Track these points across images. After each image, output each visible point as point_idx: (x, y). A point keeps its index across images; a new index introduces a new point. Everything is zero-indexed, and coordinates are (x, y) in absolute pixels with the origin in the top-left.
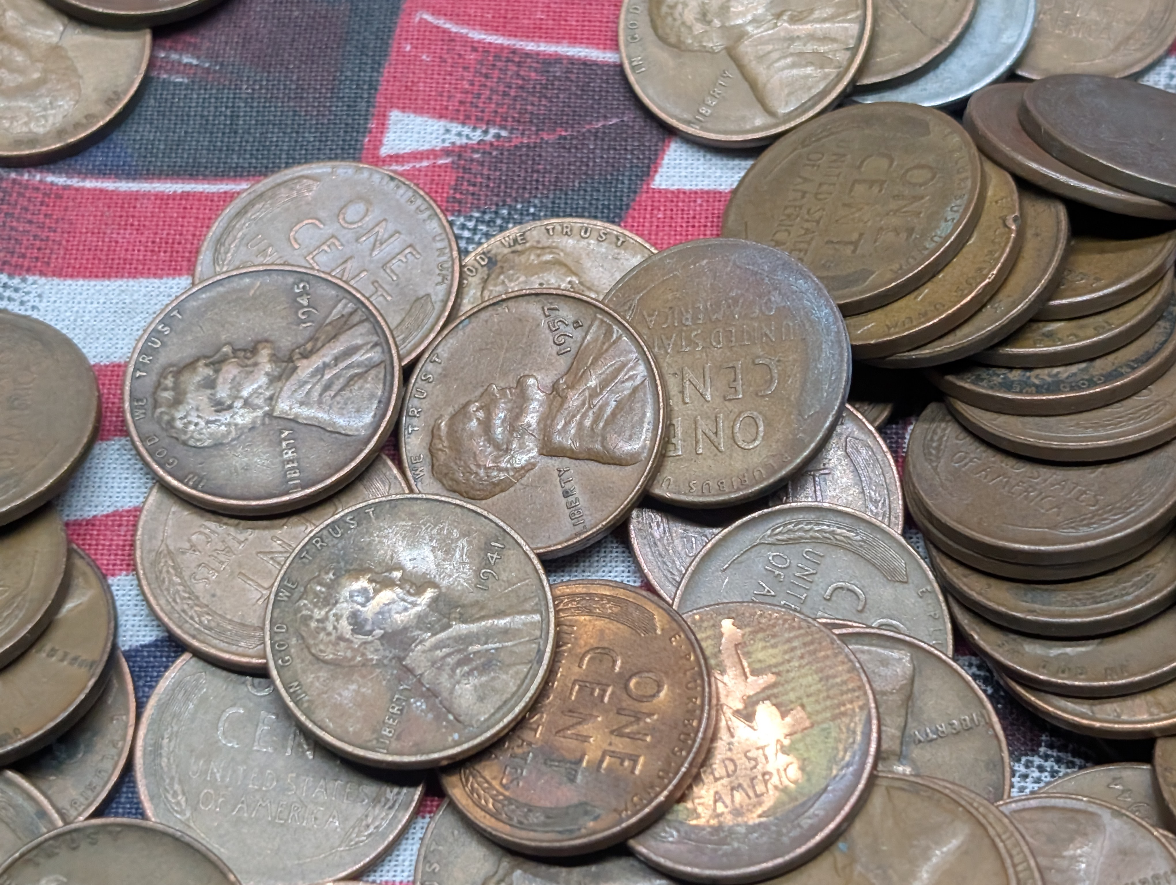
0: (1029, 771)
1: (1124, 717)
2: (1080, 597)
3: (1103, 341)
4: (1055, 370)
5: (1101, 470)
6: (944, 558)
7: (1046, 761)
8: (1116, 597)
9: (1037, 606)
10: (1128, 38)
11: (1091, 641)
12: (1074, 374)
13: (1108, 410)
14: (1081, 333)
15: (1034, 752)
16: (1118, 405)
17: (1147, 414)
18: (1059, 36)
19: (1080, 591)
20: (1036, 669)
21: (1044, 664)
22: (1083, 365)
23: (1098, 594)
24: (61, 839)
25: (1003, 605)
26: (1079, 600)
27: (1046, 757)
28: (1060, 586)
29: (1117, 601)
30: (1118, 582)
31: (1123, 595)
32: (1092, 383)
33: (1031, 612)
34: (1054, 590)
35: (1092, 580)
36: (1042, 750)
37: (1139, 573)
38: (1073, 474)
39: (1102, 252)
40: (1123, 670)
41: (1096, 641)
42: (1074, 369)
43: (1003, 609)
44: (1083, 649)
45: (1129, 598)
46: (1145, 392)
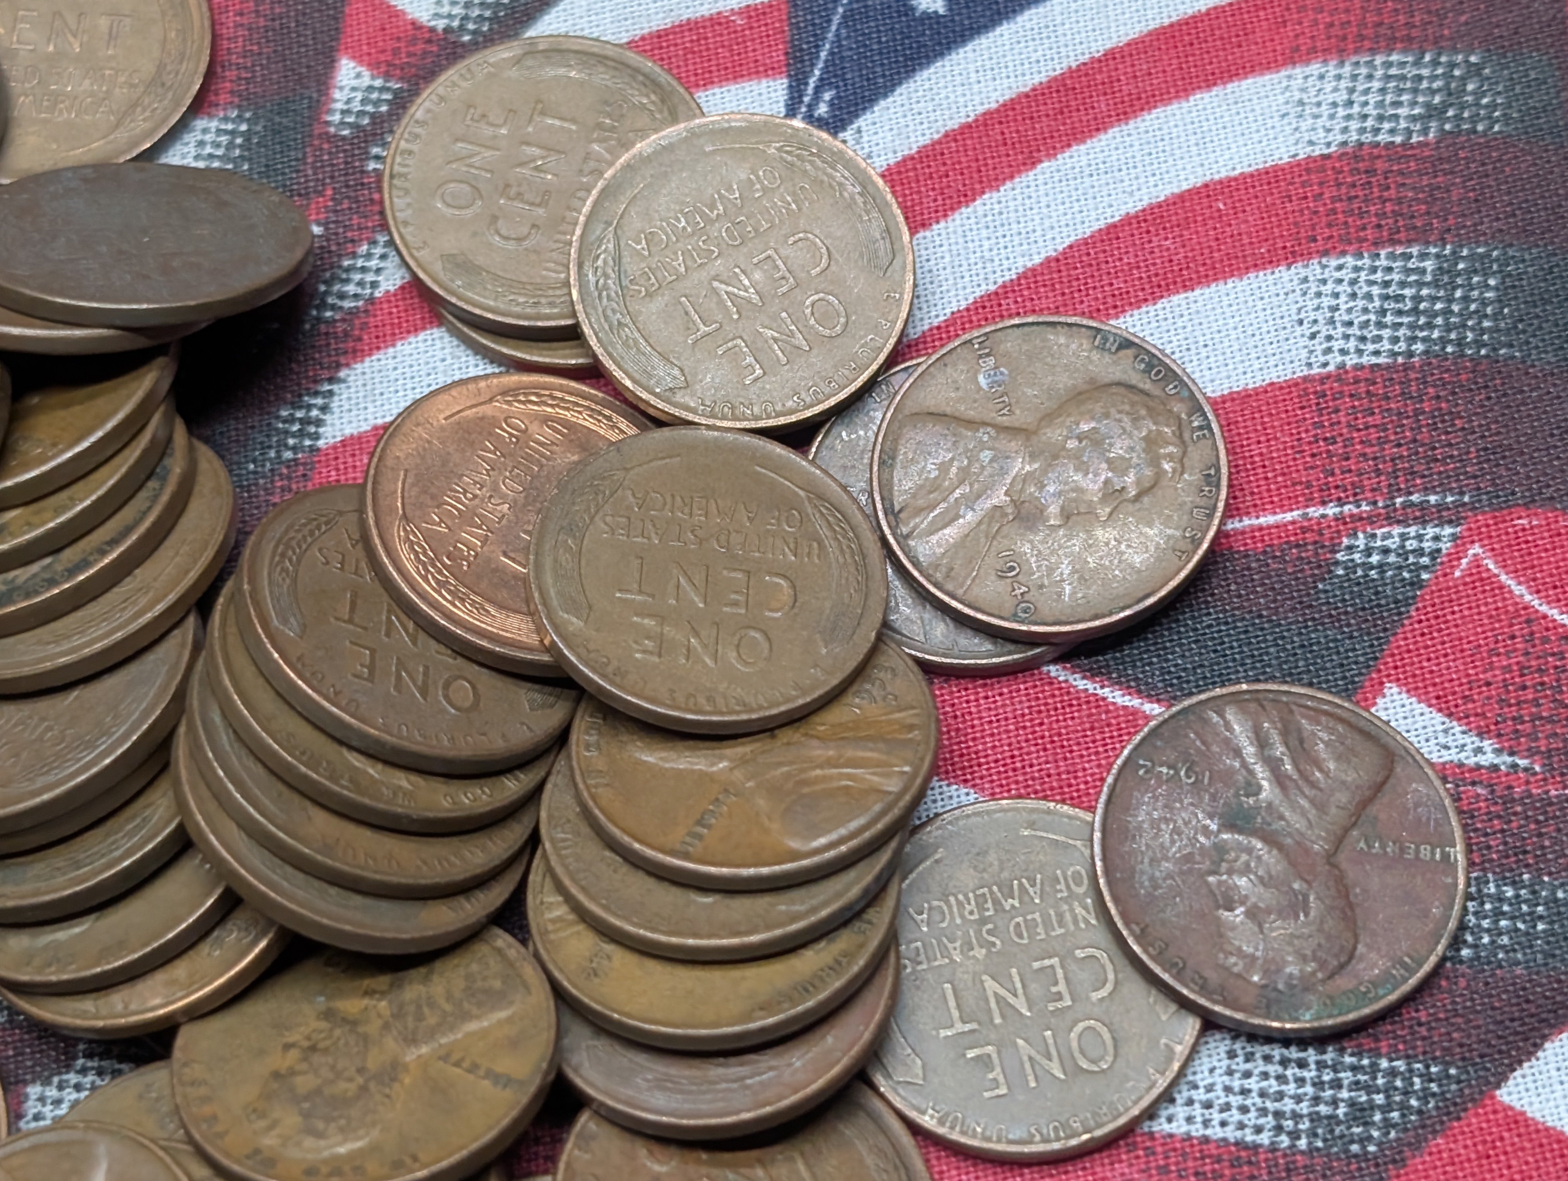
1: (133, 1007)
2: (61, 864)
3: (62, 525)
4: (11, 575)
5: (75, 693)
8: (103, 856)
10: (134, 105)
11: (85, 919)
12: (34, 576)
13: (79, 614)
14: (35, 520)
15: (68, 1068)
16: (94, 603)
17: (125, 609)
18: (45, 121)
19: (58, 858)
22: (47, 561)
23: (82, 856)
26: (58, 869)
27: (83, 1071)
28: (39, 855)
29: (103, 861)
30: (108, 835)
31: (111, 851)
32: (52, 582)
34: (32, 862)
35: (79, 839)
36: (80, 1062)
37: (133, 818)
38: (43, 705)
39: (66, 406)
40: (122, 946)
41: (93, 916)
42: (35, 568)
44: (77, 930)
45: (117, 854)
46: (128, 579)
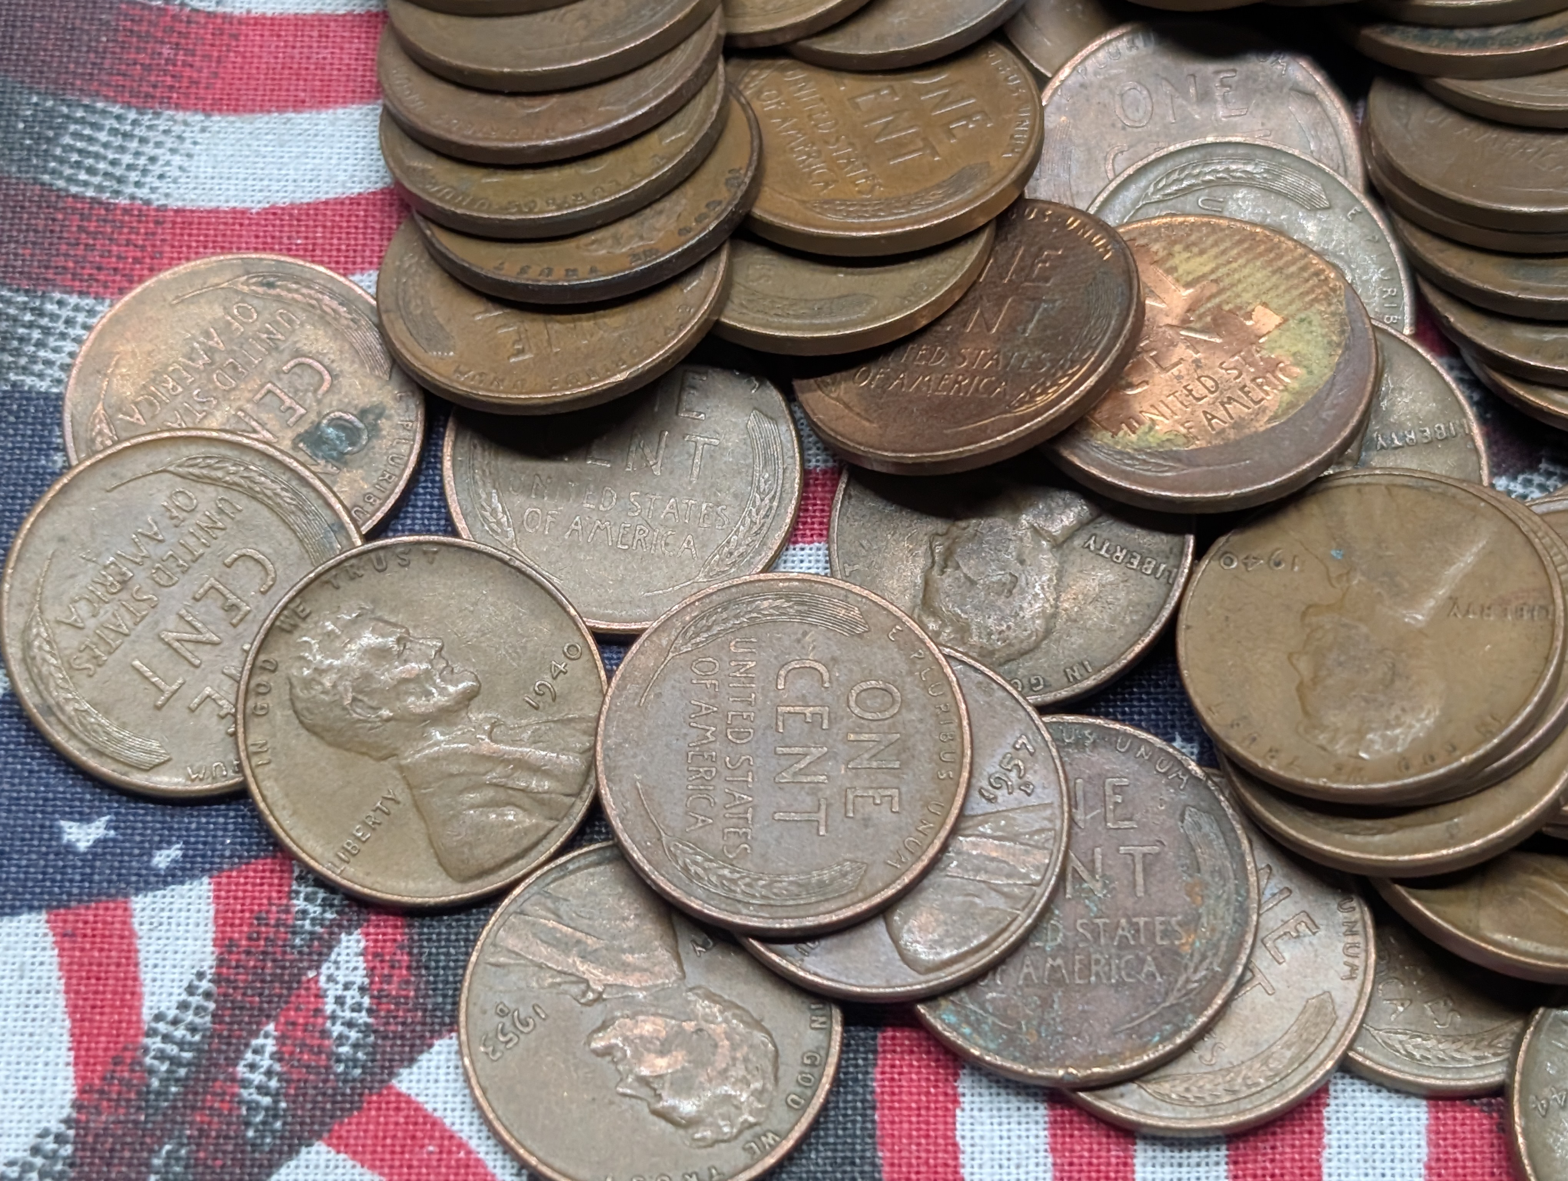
0: (1527, 491)
6: (1413, 230)
7: (1548, 479)
9: (1531, 283)
20: (1528, 354)
21: (1537, 349)
24: (365, 558)
25: (1489, 283)
33: (1525, 289)
43: (1489, 287)
